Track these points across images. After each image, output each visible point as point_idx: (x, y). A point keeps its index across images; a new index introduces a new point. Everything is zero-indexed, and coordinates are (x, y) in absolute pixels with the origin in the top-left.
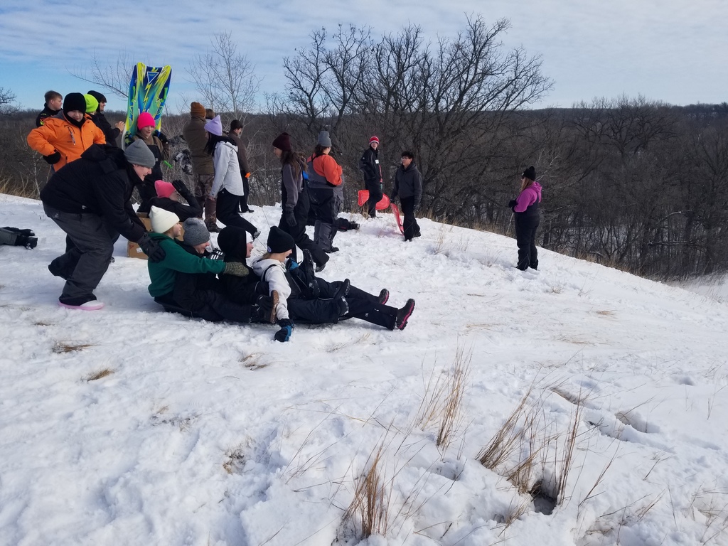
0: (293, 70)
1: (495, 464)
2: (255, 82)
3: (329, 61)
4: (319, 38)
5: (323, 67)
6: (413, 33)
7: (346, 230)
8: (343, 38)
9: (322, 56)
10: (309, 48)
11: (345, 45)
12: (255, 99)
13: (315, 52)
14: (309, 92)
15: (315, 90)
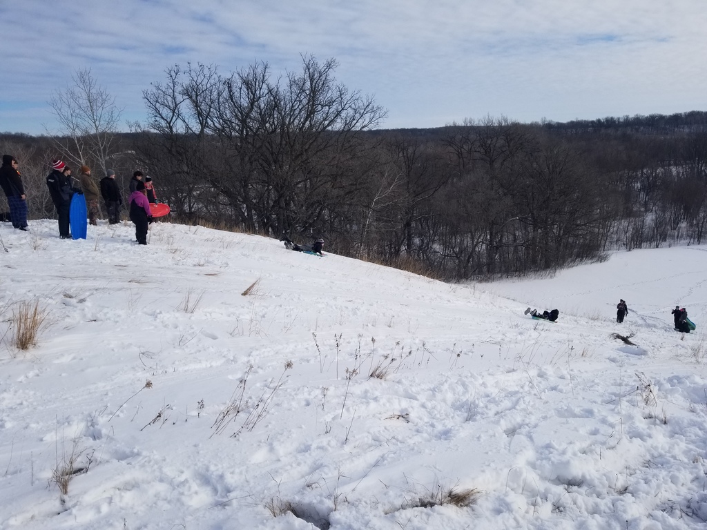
0: (154, 103)
3: (186, 92)
4: (173, 74)
5: (179, 98)
6: (259, 71)
8: (193, 74)
9: (179, 89)
10: (165, 82)
11: (195, 79)
13: (171, 85)
14: (169, 120)
15: (174, 118)
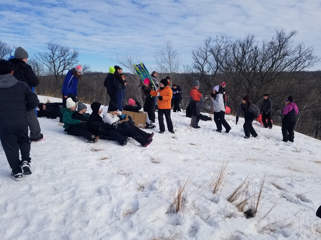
0: (196, 55)
1: (233, 201)
2: (180, 60)
3: (211, 51)
4: (207, 42)
5: (208, 53)
6: (250, 38)
7: (206, 121)
8: (218, 41)
9: (209, 49)
10: (203, 46)
11: (219, 44)
12: (179, 67)
13: (206, 47)
14: (202, 64)
15: (205, 63)
